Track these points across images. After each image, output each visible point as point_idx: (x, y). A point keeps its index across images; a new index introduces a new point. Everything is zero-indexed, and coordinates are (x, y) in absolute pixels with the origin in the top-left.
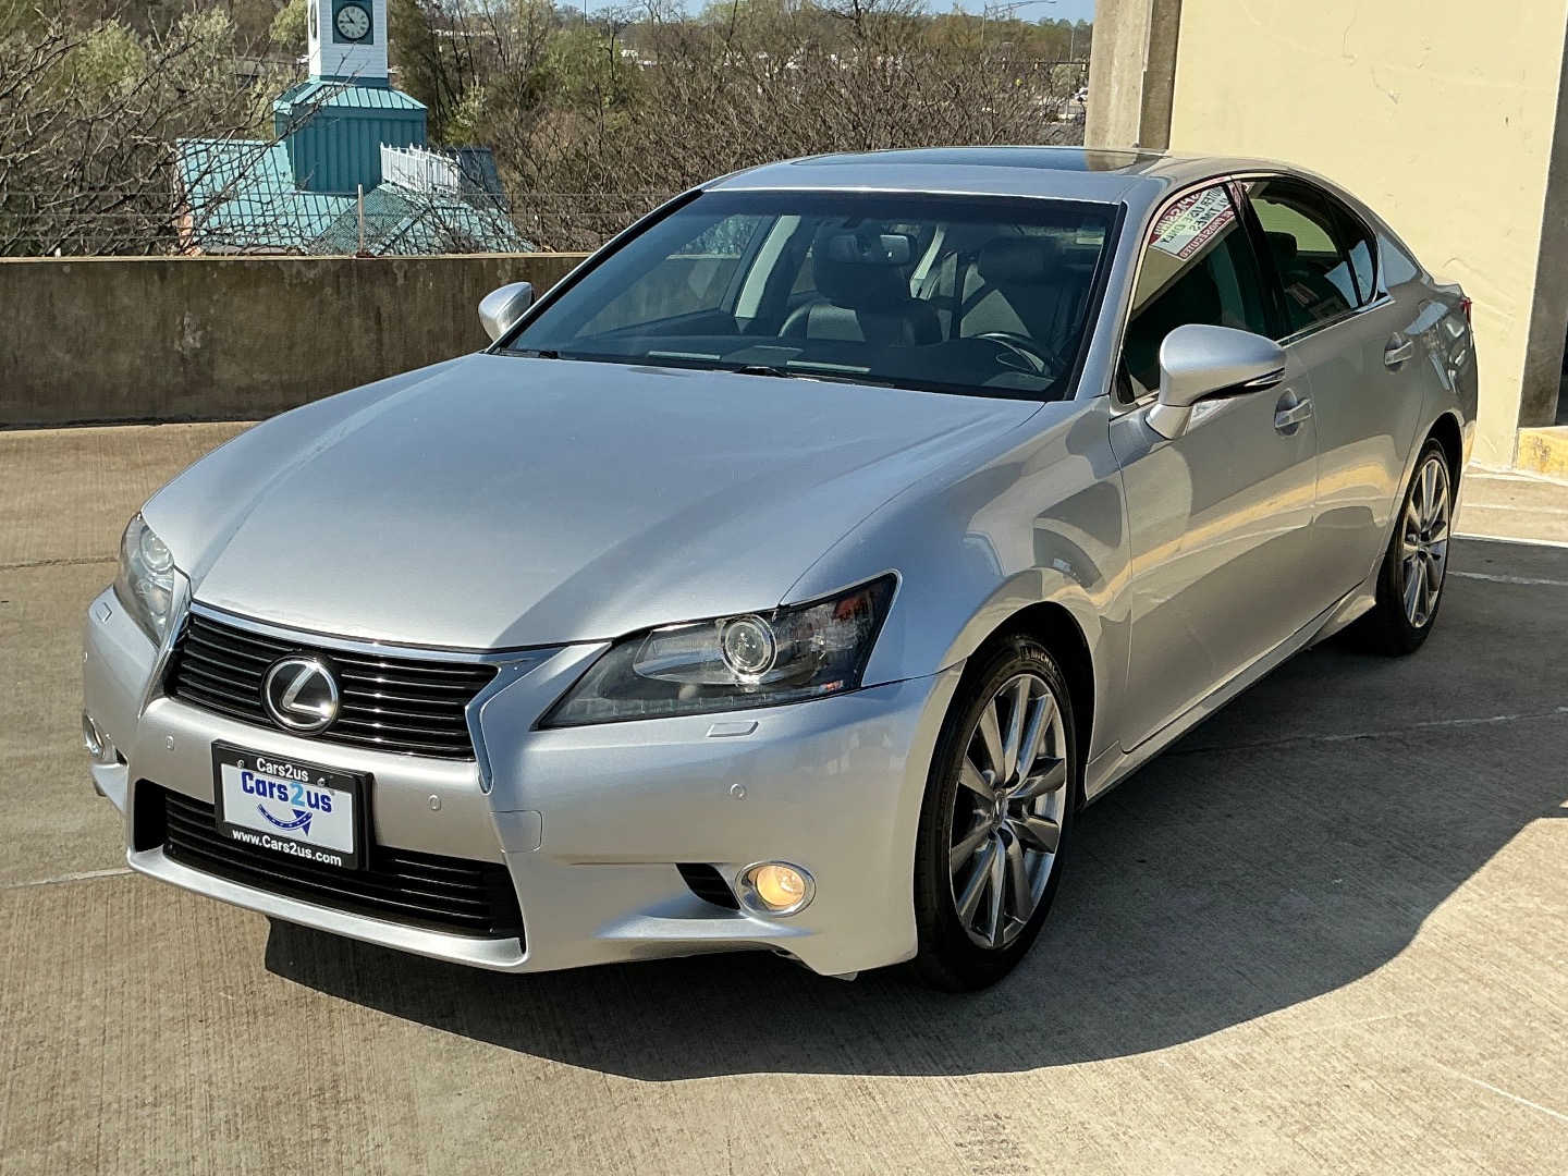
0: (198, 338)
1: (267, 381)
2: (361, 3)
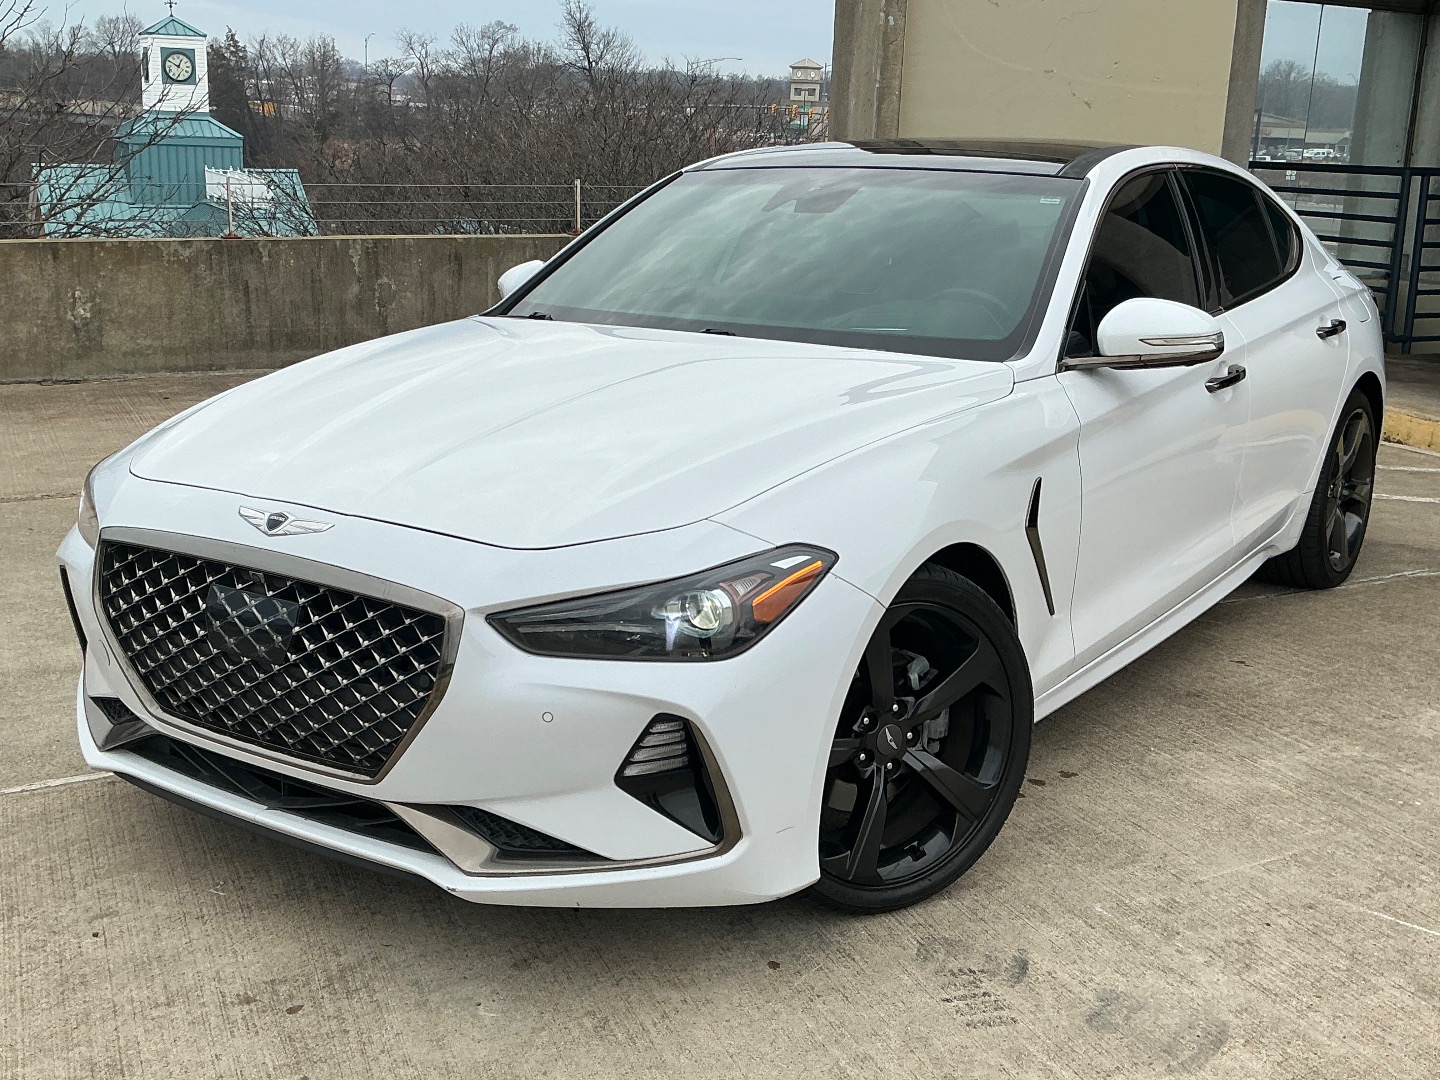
0: (87, 308)
1: (150, 346)
2: (185, 52)
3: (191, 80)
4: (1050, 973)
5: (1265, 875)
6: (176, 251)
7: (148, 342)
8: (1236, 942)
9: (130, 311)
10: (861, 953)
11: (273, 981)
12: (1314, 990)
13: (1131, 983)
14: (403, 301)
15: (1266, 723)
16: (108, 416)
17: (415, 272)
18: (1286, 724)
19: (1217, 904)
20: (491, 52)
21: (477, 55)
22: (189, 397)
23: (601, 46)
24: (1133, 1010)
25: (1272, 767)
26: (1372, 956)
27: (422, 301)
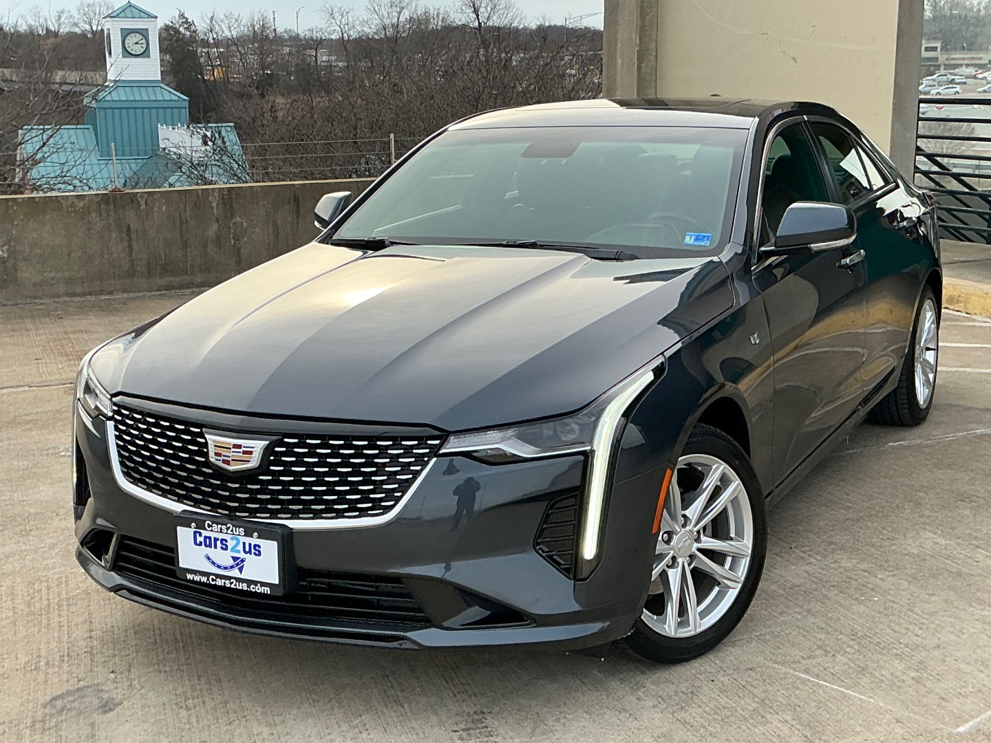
1: (53, 278)
2: (141, 31)
3: (145, 54)
6: (73, 203)
7: (52, 275)
9: (38, 251)
14: (253, 236)
17: (262, 212)
20: (398, 18)
21: (387, 21)
22: (78, 317)
23: (489, 9)
27: (268, 235)
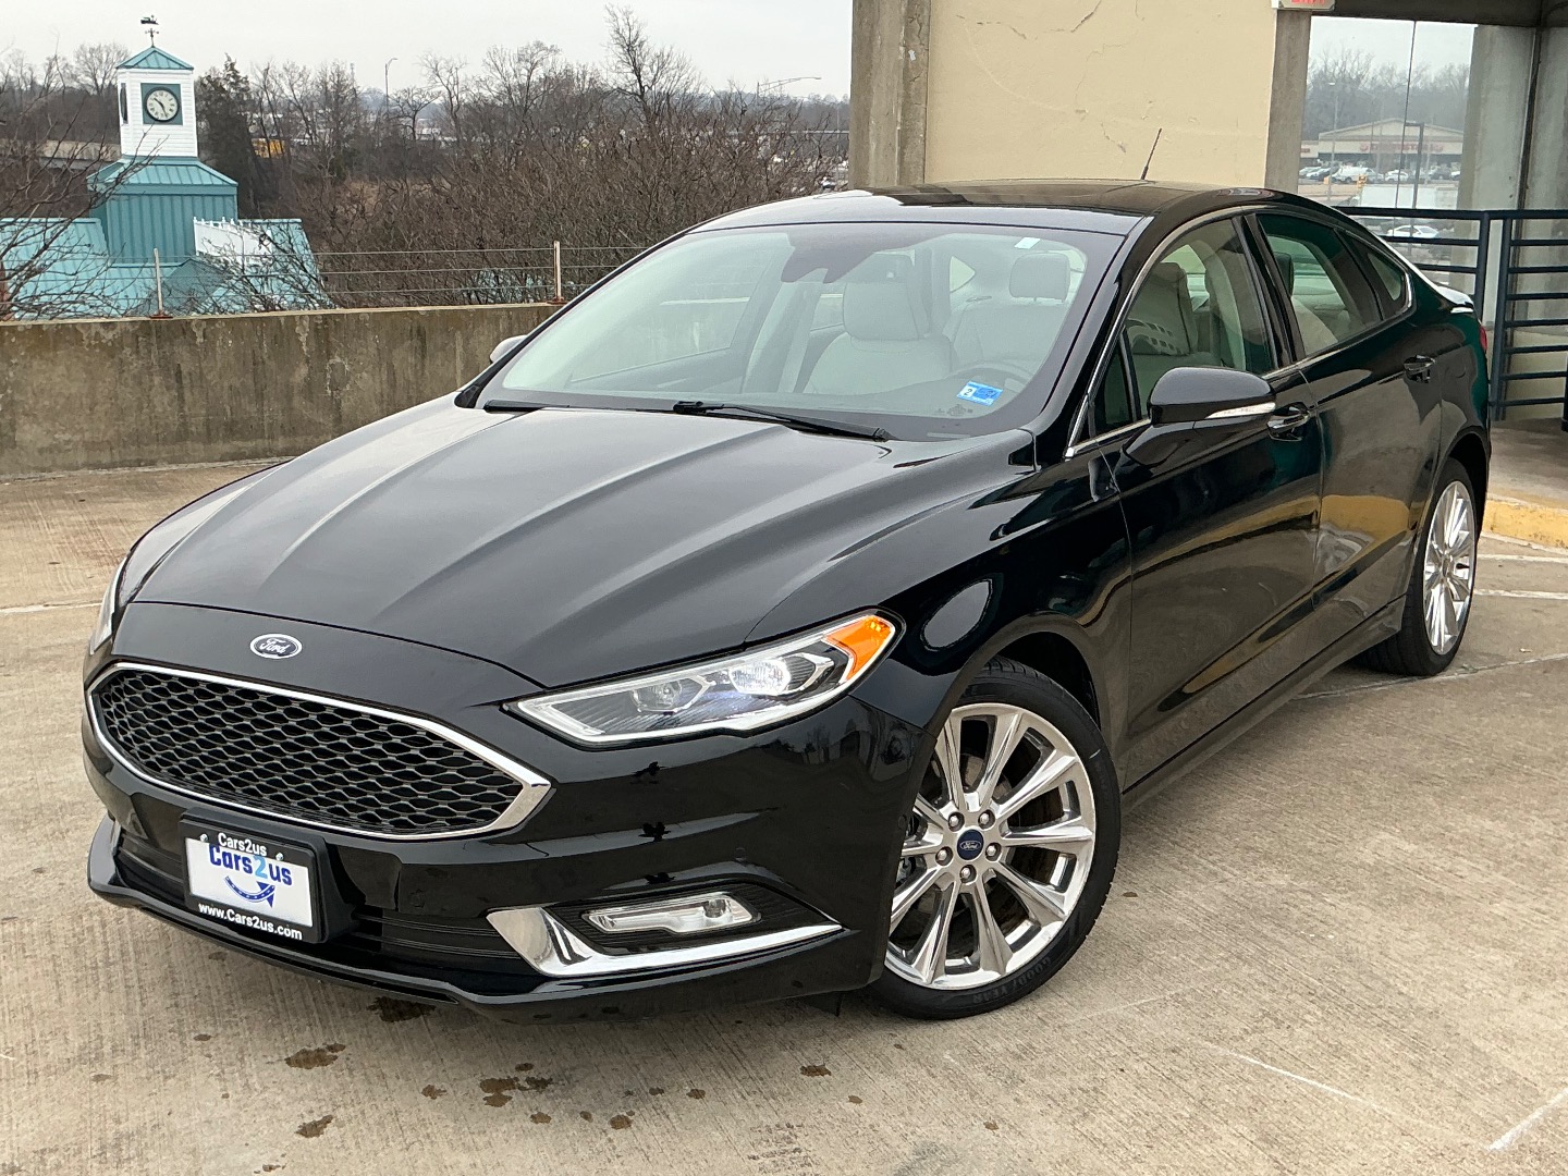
1: (68, 442)
2: (170, 88)
3: (176, 119)
4: (872, 1126)
5: (1137, 1017)
6: (97, 333)
7: (67, 437)
8: (1080, 1089)
9: (47, 403)
10: (677, 1110)
11: (43, 1151)
12: (1147, 1139)
13: (955, 1135)
14: (358, 383)
15: (1197, 851)
16: (11, 523)
17: (372, 350)
18: (1220, 850)
19: (1075, 1049)
20: (529, 78)
21: (513, 81)
22: (107, 499)
23: (655, 68)
24: (948, 1163)
25: (1187, 899)
26: (1224, 1102)
27: (381, 382)
